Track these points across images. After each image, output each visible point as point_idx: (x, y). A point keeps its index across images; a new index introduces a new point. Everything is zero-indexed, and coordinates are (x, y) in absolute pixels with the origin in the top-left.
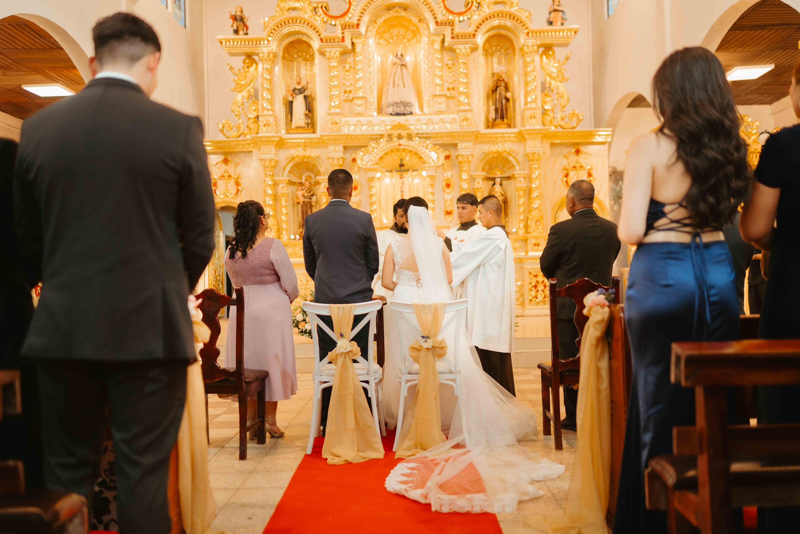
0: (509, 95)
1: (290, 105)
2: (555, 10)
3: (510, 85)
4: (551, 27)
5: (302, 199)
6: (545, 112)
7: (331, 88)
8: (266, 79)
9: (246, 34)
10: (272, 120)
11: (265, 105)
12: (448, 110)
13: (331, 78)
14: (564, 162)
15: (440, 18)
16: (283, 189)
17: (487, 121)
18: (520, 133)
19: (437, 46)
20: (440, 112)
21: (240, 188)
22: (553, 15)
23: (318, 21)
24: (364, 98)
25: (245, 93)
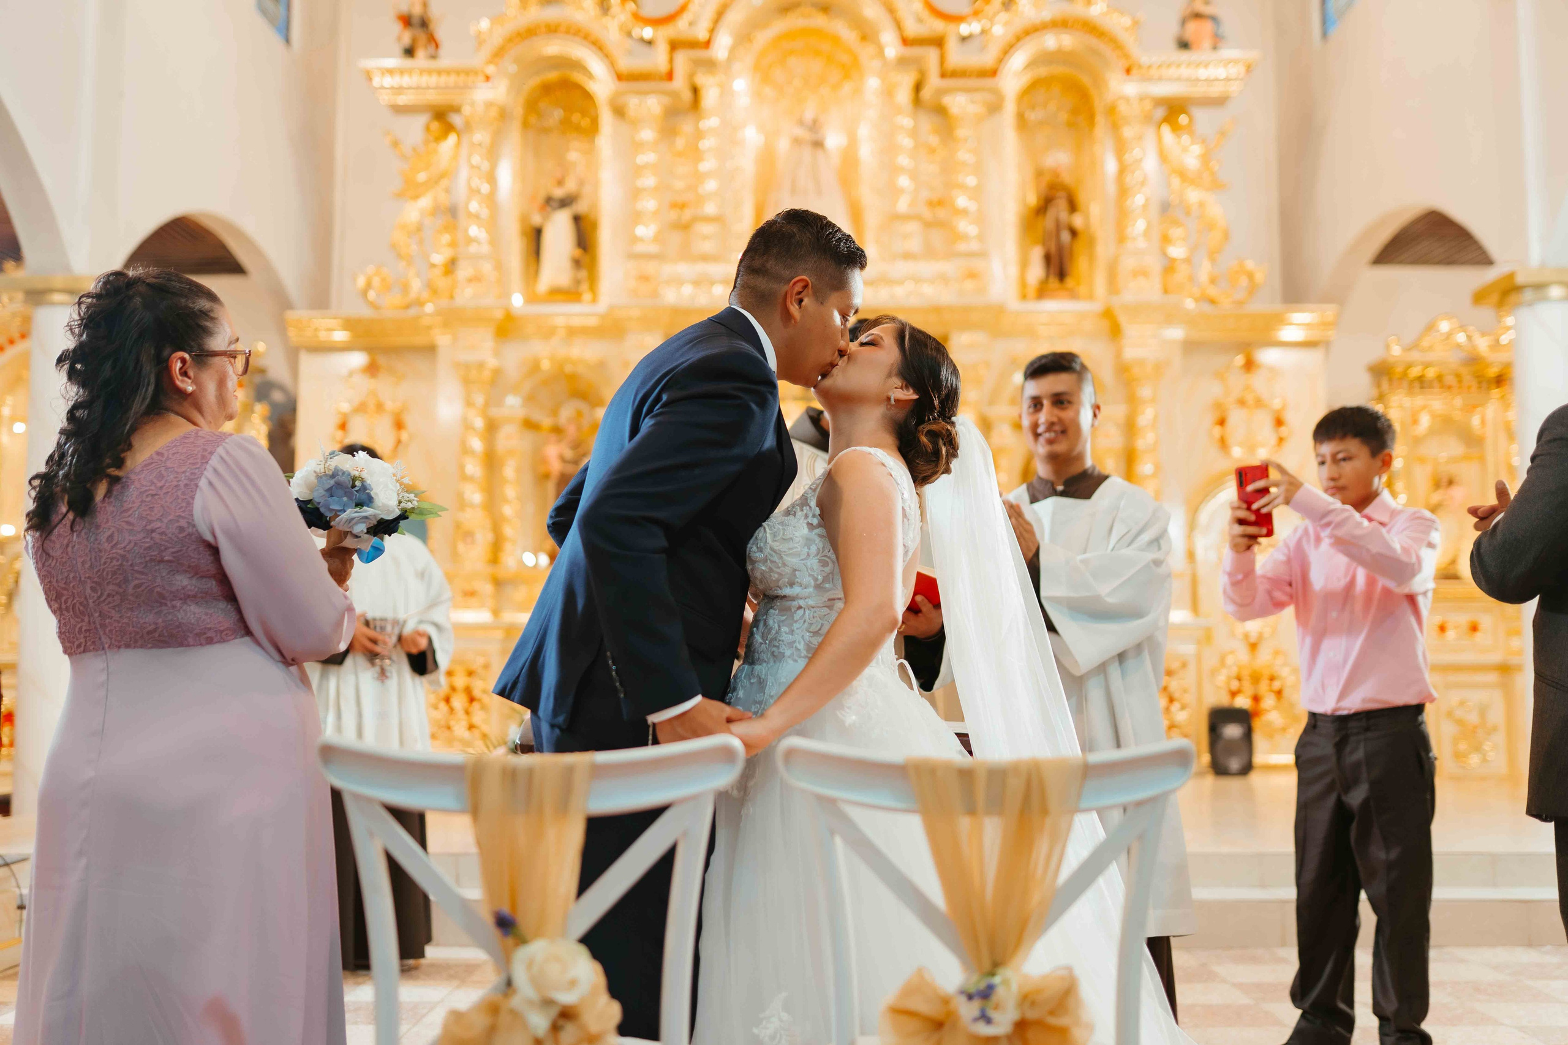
0: (1078, 221)
1: (536, 234)
2: (1198, 16)
3: (1082, 198)
4: (1185, 56)
5: (556, 467)
6: (1170, 267)
7: (635, 193)
8: (478, 168)
9: (434, 57)
10: (487, 267)
11: (474, 231)
12: (929, 253)
13: (638, 170)
14: (1213, 390)
15: (912, 29)
16: (510, 439)
17: (1023, 283)
18: (1108, 314)
19: (904, 96)
20: (907, 256)
21: (404, 436)
22: (1192, 26)
23: (611, 30)
24: (717, 219)
25: (425, 202)
